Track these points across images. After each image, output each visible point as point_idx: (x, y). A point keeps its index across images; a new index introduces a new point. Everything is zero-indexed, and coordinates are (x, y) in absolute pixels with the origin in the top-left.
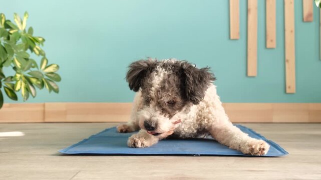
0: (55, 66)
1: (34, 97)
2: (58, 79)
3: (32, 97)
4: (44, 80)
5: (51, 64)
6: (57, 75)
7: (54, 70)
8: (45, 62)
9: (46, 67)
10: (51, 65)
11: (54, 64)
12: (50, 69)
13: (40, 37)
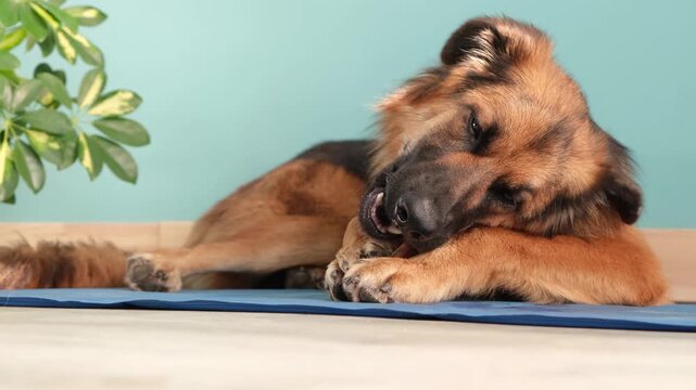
0: (129, 96)
1: (36, 191)
2: (142, 139)
3: (30, 192)
4: (82, 139)
5: (115, 89)
6: (134, 124)
7: (122, 108)
8: (98, 83)
9: (100, 99)
10: (113, 93)
11: (123, 91)
12: (111, 107)
13: (89, 8)
